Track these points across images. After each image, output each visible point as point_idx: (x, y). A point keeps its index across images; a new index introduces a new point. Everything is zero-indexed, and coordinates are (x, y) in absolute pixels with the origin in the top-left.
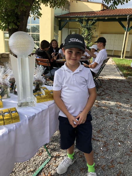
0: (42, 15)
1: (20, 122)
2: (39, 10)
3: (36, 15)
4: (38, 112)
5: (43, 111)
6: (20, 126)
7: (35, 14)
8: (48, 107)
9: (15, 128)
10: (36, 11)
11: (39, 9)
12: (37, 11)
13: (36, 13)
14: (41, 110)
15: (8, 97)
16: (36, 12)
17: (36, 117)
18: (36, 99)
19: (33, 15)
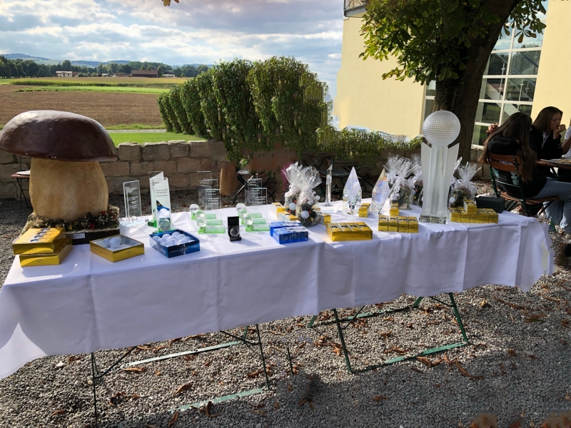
0: (545, 26)
1: (419, 234)
2: (539, 15)
3: (528, 28)
4: (448, 231)
5: (456, 232)
6: (417, 239)
7: (524, 27)
8: (468, 229)
9: (410, 238)
10: (528, 18)
11: (539, 10)
12: (530, 17)
13: (527, 24)
14: (453, 229)
15: (408, 208)
16: (529, 20)
17: (444, 237)
18: (451, 214)
19: (519, 28)
